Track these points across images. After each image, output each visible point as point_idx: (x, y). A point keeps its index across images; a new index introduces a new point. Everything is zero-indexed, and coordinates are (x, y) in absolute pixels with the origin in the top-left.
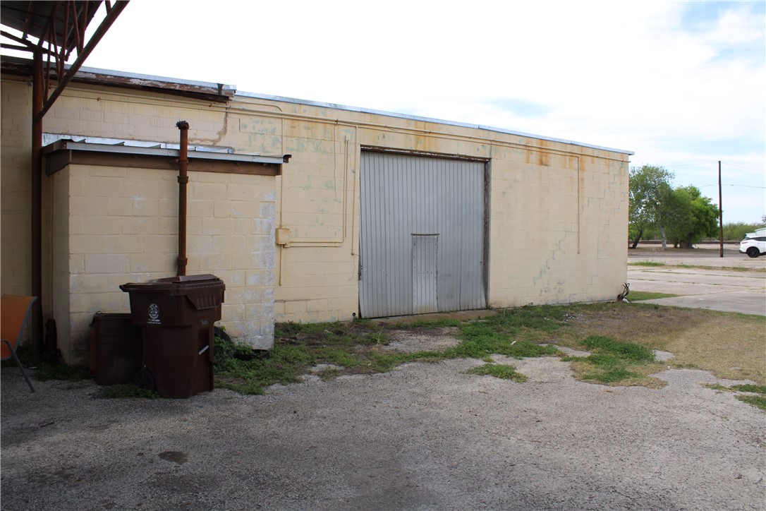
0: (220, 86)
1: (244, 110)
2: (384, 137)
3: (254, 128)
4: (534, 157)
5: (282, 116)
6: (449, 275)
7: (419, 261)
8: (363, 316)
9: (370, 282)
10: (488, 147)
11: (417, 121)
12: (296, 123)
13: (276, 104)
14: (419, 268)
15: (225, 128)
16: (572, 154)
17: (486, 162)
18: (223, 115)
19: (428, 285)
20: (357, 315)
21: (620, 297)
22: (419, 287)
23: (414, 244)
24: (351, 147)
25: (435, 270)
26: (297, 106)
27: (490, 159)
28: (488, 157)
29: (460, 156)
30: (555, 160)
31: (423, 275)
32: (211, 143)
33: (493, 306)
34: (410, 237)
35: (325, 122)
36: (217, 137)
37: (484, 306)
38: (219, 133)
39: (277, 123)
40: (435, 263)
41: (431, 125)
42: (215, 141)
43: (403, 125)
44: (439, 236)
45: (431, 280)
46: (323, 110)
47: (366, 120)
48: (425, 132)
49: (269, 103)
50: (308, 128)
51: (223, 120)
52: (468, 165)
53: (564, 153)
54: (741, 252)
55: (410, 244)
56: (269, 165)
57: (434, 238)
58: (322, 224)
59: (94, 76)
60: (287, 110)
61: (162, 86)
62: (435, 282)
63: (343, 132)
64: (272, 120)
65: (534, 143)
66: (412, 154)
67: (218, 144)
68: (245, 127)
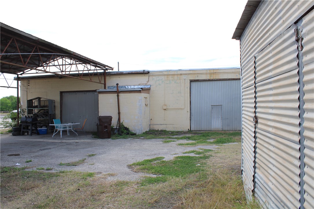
0: (144, 70)
1: (153, 75)
2: (198, 76)
3: (156, 79)
5: (165, 75)
6: (227, 119)
7: (214, 114)
8: (192, 130)
9: (195, 120)
11: (210, 70)
12: (168, 76)
13: (162, 72)
14: (214, 116)
15: (149, 80)
18: (148, 77)
19: (218, 121)
20: (190, 130)
22: (214, 122)
23: (212, 108)
24: (186, 81)
25: (221, 116)
26: (169, 72)
28: (239, 78)
29: (229, 79)
31: (216, 118)
32: (145, 84)
34: (211, 106)
35: (177, 75)
36: (146, 83)
38: (147, 82)
39: (163, 77)
40: (221, 114)
41: (216, 70)
42: (146, 84)
43: (205, 72)
44: (223, 106)
45: (219, 120)
46: (177, 71)
47: (191, 72)
48: (214, 73)
49: (161, 72)
50: (172, 77)
51: (148, 78)
55: (211, 109)
57: (220, 107)
58: (177, 103)
60: (166, 73)
61: (130, 73)
62: (221, 121)
63: (183, 77)
64: (161, 76)
66: (209, 80)
67: (147, 84)
68: (154, 79)
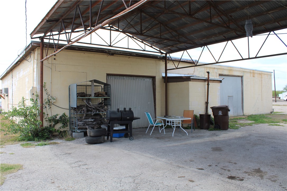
3: (200, 70)
4: (252, 75)
5: (205, 67)
6: (235, 107)
7: (229, 103)
10: (243, 73)
11: (229, 67)
12: (207, 69)
15: (195, 70)
16: (260, 74)
17: (242, 77)
21: (271, 113)
23: (228, 99)
24: (217, 74)
25: (233, 105)
27: (243, 76)
28: (243, 75)
29: (237, 75)
30: (256, 75)
33: (245, 115)
34: (228, 97)
35: (212, 68)
36: (193, 73)
37: (243, 115)
39: (204, 69)
40: (232, 103)
41: (232, 68)
43: (226, 68)
45: (232, 108)
47: (220, 67)
48: (231, 70)
50: (209, 70)
52: (238, 77)
53: (258, 74)
54: (284, 100)
56: (219, 81)
57: (232, 97)
59: (174, 59)
61: (186, 61)
65: (252, 71)
68: (198, 70)
